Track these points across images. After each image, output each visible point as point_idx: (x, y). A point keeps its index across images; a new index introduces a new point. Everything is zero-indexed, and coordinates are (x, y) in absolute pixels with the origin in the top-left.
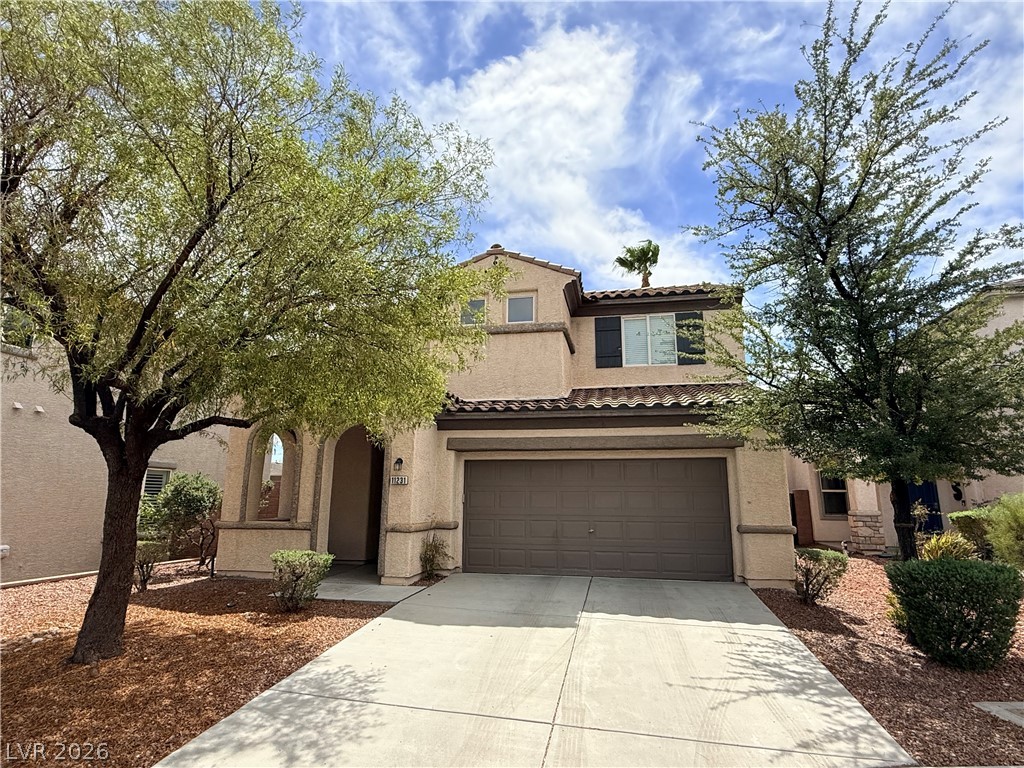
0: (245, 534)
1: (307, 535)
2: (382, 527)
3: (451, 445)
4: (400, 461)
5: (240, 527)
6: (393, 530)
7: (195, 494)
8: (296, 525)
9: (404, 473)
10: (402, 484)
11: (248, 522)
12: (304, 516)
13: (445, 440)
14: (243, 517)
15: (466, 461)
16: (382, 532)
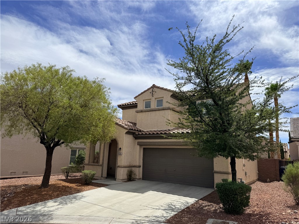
0: (90, 166)
1: (101, 167)
2: (116, 166)
3: (139, 144)
4: (120, 149)
5: (88, 165)
6: (119, 167)
7: (83, 156)
8: (99, 165)
9: (121, 151)
10: (121, 155)
11: (90, 164)
12: (101, 163)
13: (137, 142)
14: (89, 162)
15: (144, 148)
16: (116, 167)
